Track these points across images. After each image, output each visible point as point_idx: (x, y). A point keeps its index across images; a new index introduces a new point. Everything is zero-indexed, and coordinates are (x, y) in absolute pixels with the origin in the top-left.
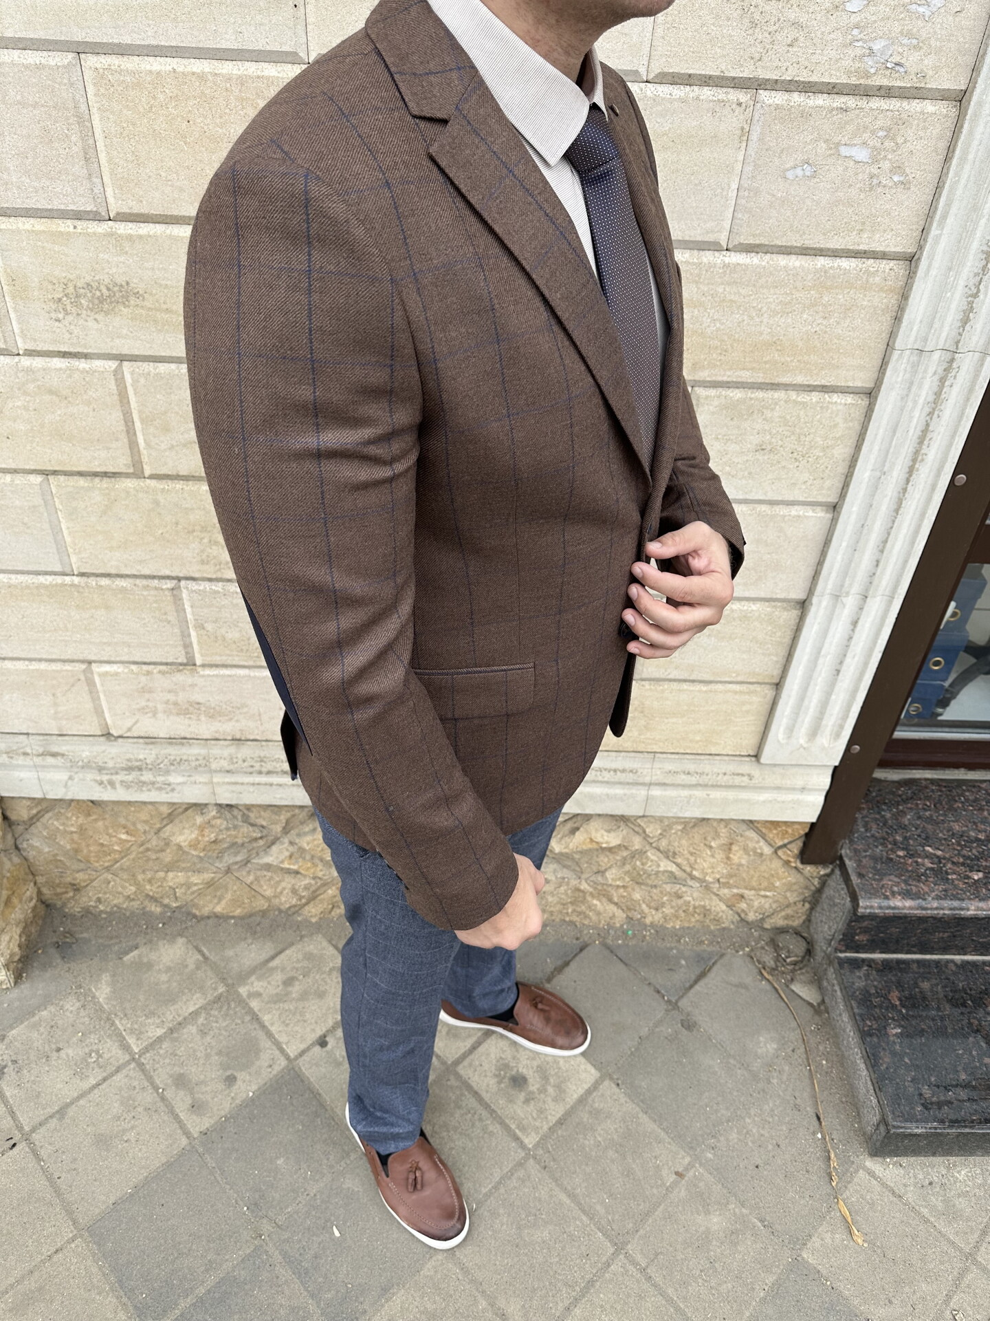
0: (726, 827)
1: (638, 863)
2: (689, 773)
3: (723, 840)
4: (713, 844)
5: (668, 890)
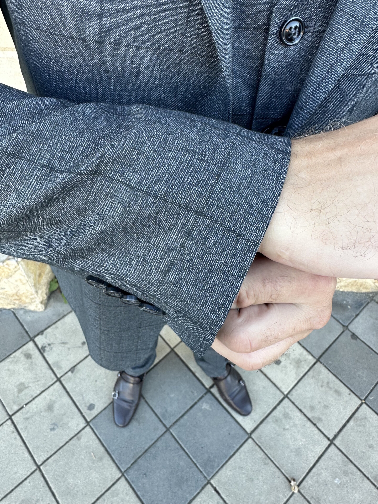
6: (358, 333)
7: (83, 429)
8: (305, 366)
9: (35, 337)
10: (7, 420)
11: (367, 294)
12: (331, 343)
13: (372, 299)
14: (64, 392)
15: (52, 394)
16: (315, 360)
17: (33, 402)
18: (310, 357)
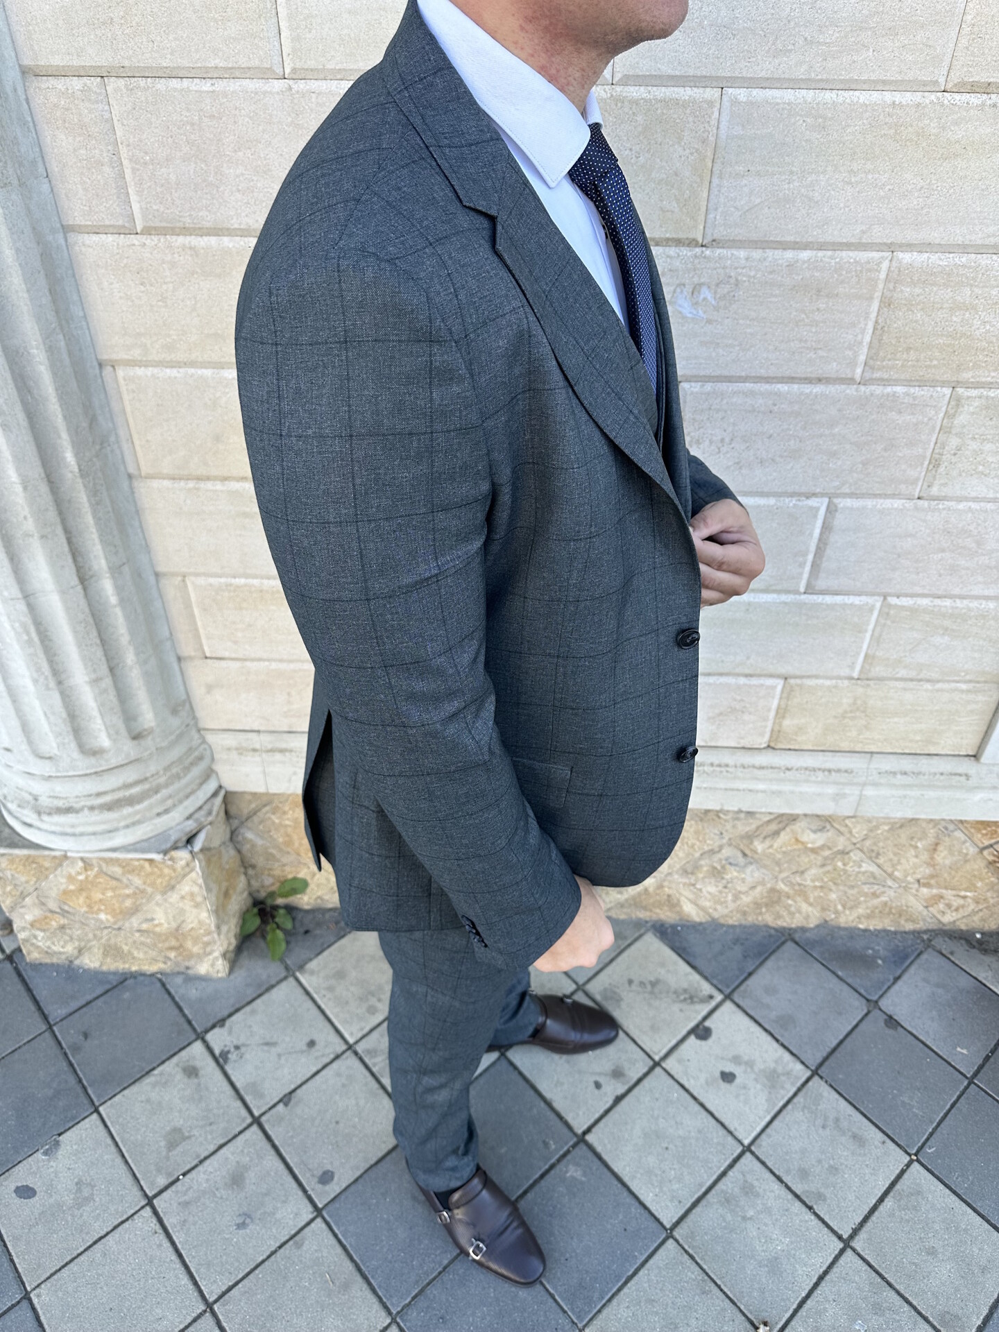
0: (934, 827)
1: (840, 864)
2: (905, 773)
3: (931, 839)
4: (919, 845)
5: (866, 890)
6: (901, 1014)
7: (308, 1224)
8: (788, 1086)
9: (207, 1031)
10: (143, 1207)
11: (917, 934)
12: (841, 1037)
13: (928, 945)
14: (268, 1146)
15: (242, 1151)
16: (809, 1073)
17: (200, 1168)
18: (799, 1066)
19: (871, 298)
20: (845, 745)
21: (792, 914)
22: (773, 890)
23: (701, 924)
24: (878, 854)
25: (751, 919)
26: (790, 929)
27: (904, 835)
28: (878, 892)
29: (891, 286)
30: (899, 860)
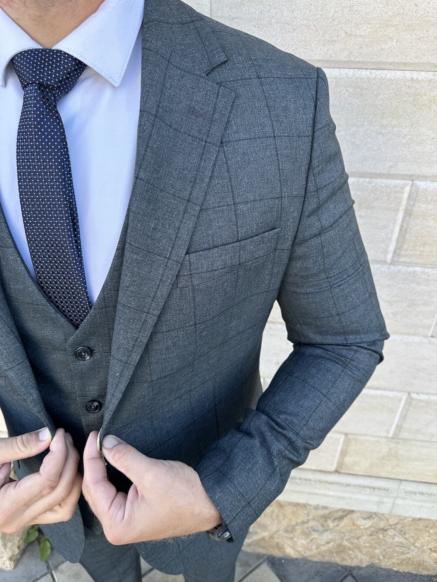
1: (381, 536)
2: (422, 494)
4: (431, 531)
5: (398, 550)
19: (397, 210)
20: (384, 474)
21: (352, 559)
22: (340, 545)
23: (297, 559)
24: (405, 534)
25: (327, 559)
26: (351, 567)
27: (421, 525)
28: (405, 552)
29: (412, 203)
30: (418, 538)
